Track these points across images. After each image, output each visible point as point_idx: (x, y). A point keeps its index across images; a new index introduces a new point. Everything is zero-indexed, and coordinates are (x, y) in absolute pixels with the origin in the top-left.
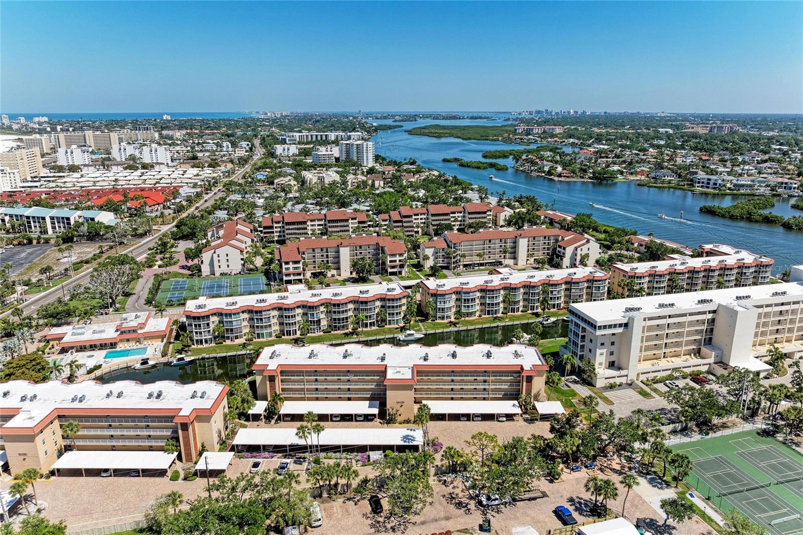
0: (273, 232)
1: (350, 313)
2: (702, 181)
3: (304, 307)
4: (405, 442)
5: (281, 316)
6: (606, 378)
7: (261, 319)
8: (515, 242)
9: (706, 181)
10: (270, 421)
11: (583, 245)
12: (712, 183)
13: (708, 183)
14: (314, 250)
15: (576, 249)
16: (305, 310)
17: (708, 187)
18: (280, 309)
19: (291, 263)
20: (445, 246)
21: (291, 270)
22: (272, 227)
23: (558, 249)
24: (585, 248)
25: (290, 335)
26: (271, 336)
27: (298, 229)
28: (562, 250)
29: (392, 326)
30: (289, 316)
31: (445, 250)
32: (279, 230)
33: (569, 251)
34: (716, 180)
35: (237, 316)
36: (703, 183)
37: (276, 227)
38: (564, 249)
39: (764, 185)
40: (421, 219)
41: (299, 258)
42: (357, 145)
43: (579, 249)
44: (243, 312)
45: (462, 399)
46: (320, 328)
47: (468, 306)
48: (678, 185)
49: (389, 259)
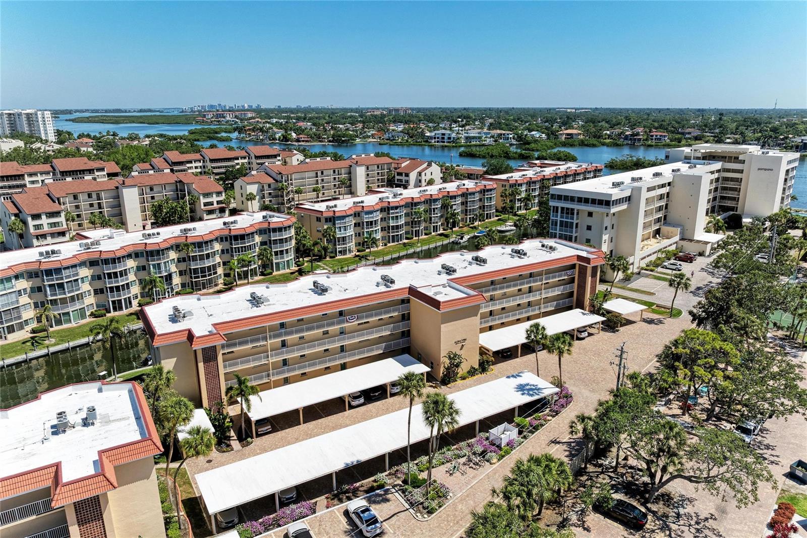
1: (218, 259)
2: (437, 136)
3: (137, 255)
4: (532, 395)
5: (97, 277)
7: (61, 286)
8: (350, 173)
9: (440, 136)
10: (229, 446)
11: (426, 169)
12: (446, 137)
13: (443, 138)
14: (75, 197)
15: (420, 174)
16: (142, 261)
17: (444, 142)
18: (93, 263)
19: (44, 217)
20: (271, 181)
21: (46, 228)
23: (397, 177)
24: (428, 171)
25: (121, 308)
26: (83, 316)
27: (10, 187)
28: (403, 178)
29: (281, 272)
30: (115, 274)
31: (272, 186)
33: (413, 176)
34: (449, 134)
35: (7, 285)
36: (438, 138)
38: (407, 175)
39: (489, 136)
40: (196, 168)
41: (55, 207)
42: (28, 114)
43: (423, 174)
44: (17, 277)
45: (503, 325)
46: (172, 289)
47: (372, 232)
48: (417, 142)
49: (203, 200)
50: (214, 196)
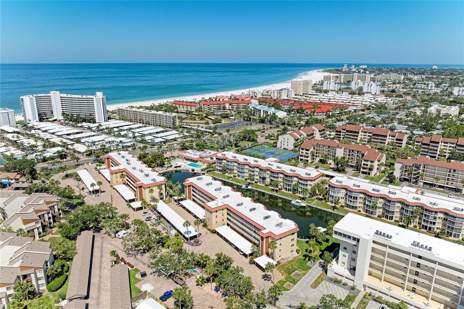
0: (340, 135)
1: (281, 180)
6: (335, 273)
14: (324, 146)
19: (304, 150)
21: (304, 154)
22: (340, 132)
26: (243, 178)
27: (352, 136)
29: (300, 195)
32: (344, 134)
35: (231, 163)
37: (343, 132)
40: (450, 147)
41: (310, 148)
44: (235, 162)
46: (264, 182)
47: (351, 201)
49: (363, 162)
50: (369, 162)
